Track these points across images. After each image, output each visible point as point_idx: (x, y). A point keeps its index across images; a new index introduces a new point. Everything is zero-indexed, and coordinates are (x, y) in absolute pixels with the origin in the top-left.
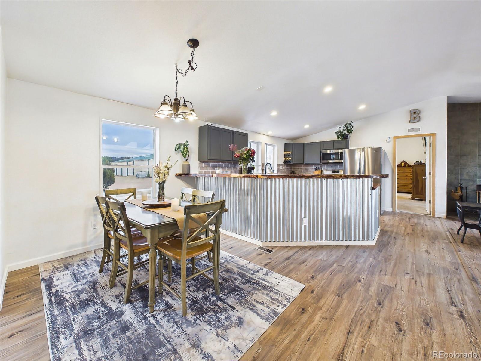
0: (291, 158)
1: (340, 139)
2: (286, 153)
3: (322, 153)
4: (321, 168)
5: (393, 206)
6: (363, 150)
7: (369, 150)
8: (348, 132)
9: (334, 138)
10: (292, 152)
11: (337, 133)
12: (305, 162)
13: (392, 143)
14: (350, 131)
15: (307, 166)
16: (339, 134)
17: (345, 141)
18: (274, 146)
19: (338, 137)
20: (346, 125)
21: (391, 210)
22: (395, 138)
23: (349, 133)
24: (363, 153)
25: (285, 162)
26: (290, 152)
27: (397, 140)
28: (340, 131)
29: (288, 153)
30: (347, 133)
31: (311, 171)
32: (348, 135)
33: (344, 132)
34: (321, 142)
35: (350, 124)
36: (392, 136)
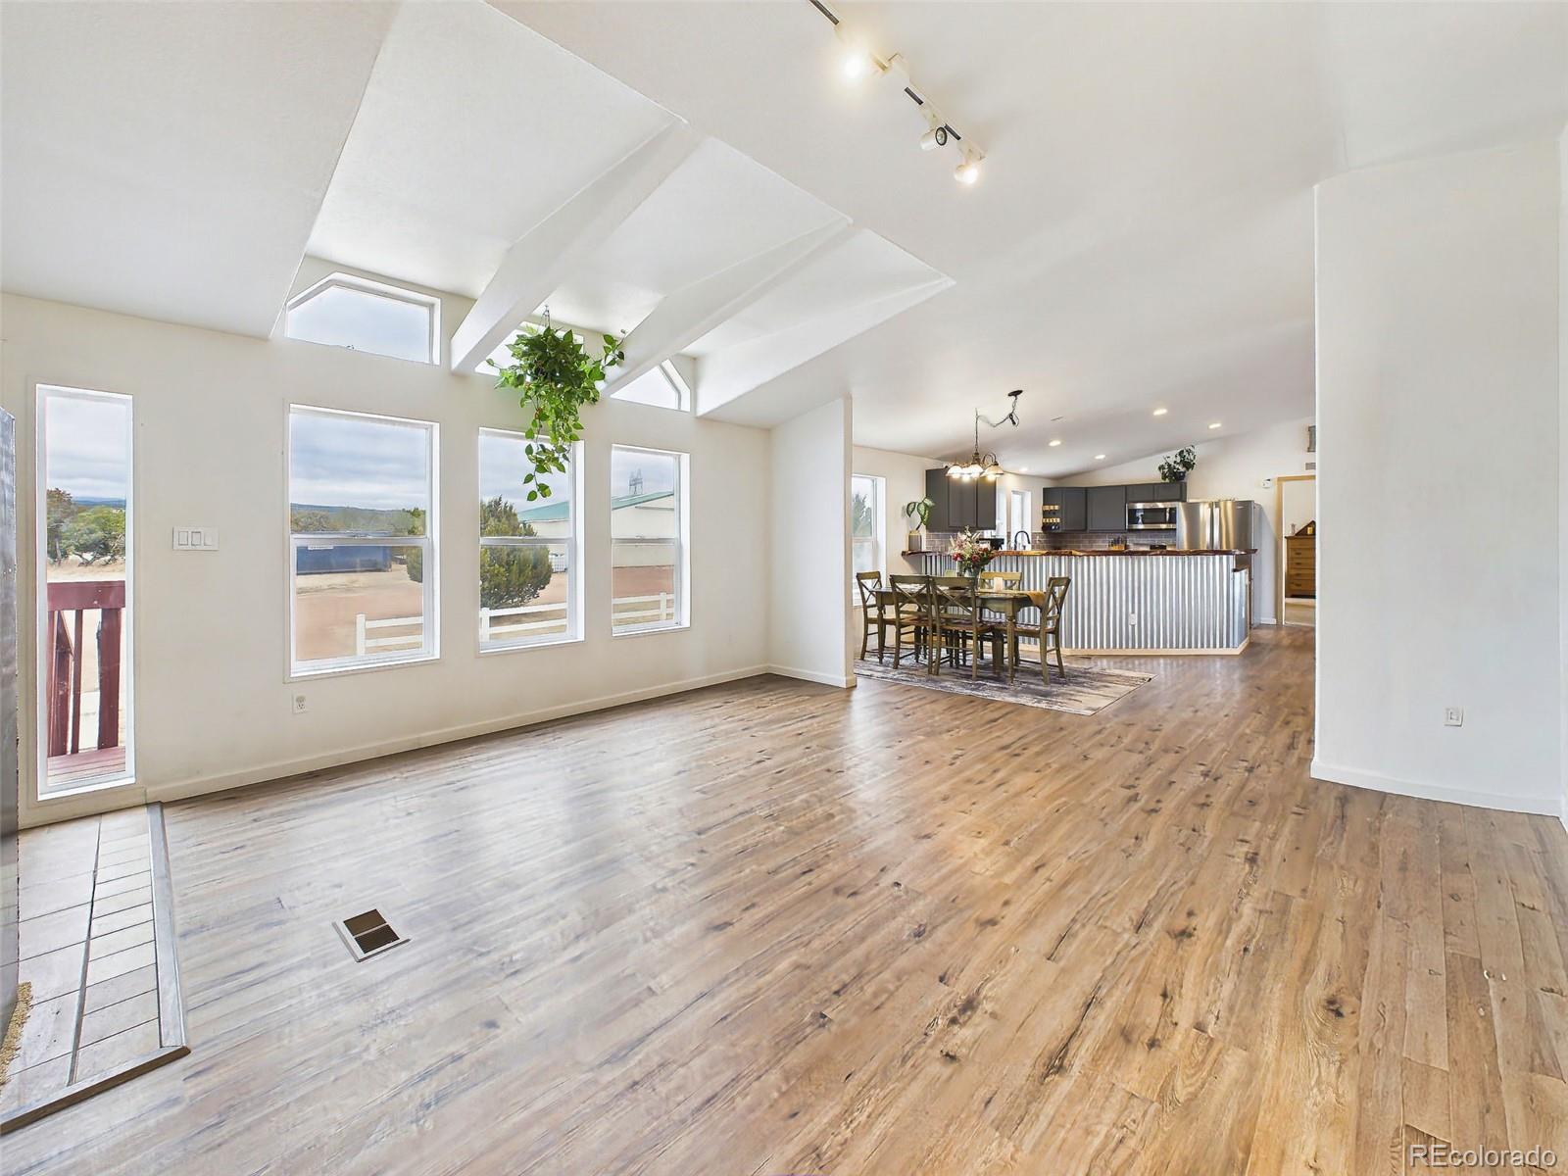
0: (1058, 520)
1: (1167, 480)
2: (1047, 508)
3: (1129, 510)
4: (1124, 541)
5: (1277, 614)
6: (1217, 504)
7: (1229, 504)
8: (1184, 466)
9: (1156, 476)
10: (1061, 508)
11: (1161, 468)
12: (1089, 528)
13: (1273, 490)
14: (1188, 465)
15: (1091, 537)
16: (1166, 470)
17: (1178, 485)
18: (1022, 494)
19: (1164, 477)
20: (1182, 451)
21: (1273, 621)
22: (1280, 480)
23: (1188, 469)
24: (1216, 511)
25: (1046, 527)
26: (1057, 507)
27: (1284, 484)
28: (1169, 465)
29: (1052, 508)
30: (1182, 469)
31: (1103, 545)
32: (1184, 473)
33: (1177, 466)
34: (1126, 486)
35: (1189, 452)
36: (1274, 475)
